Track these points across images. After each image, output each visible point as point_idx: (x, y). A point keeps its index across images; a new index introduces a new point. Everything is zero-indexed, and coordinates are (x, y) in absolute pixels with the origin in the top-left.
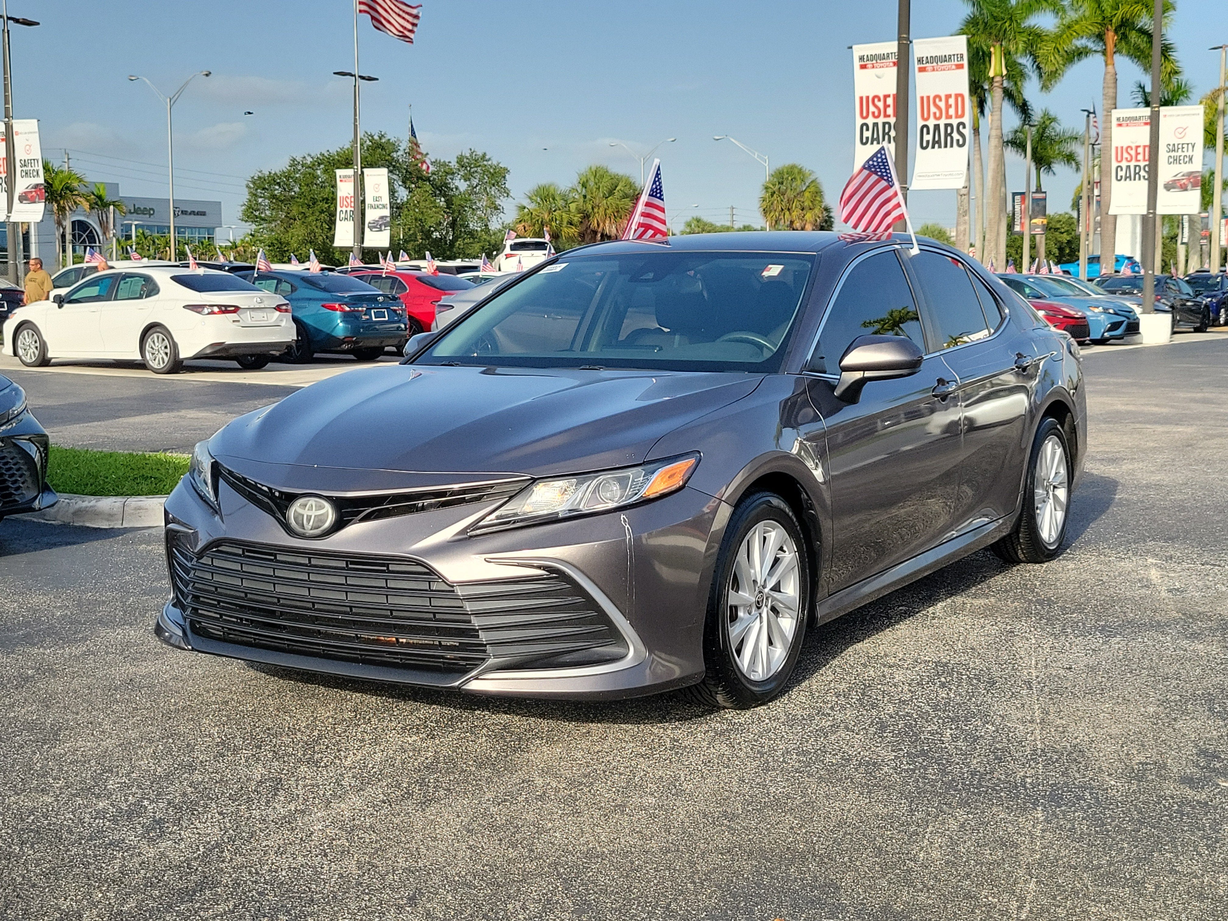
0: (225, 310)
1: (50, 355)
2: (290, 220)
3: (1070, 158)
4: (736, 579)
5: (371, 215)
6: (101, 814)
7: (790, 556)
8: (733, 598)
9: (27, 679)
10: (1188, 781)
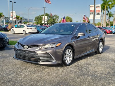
0: (30, 29)
1: (15, 32)
2: (39, 21)
3: (113, 16)
4: (66, 54)
5: (46, 20)
6: (4, 74)
7: (71, 52)
8: (65, 56)
9: (2, 61)
10: (106, 75)
